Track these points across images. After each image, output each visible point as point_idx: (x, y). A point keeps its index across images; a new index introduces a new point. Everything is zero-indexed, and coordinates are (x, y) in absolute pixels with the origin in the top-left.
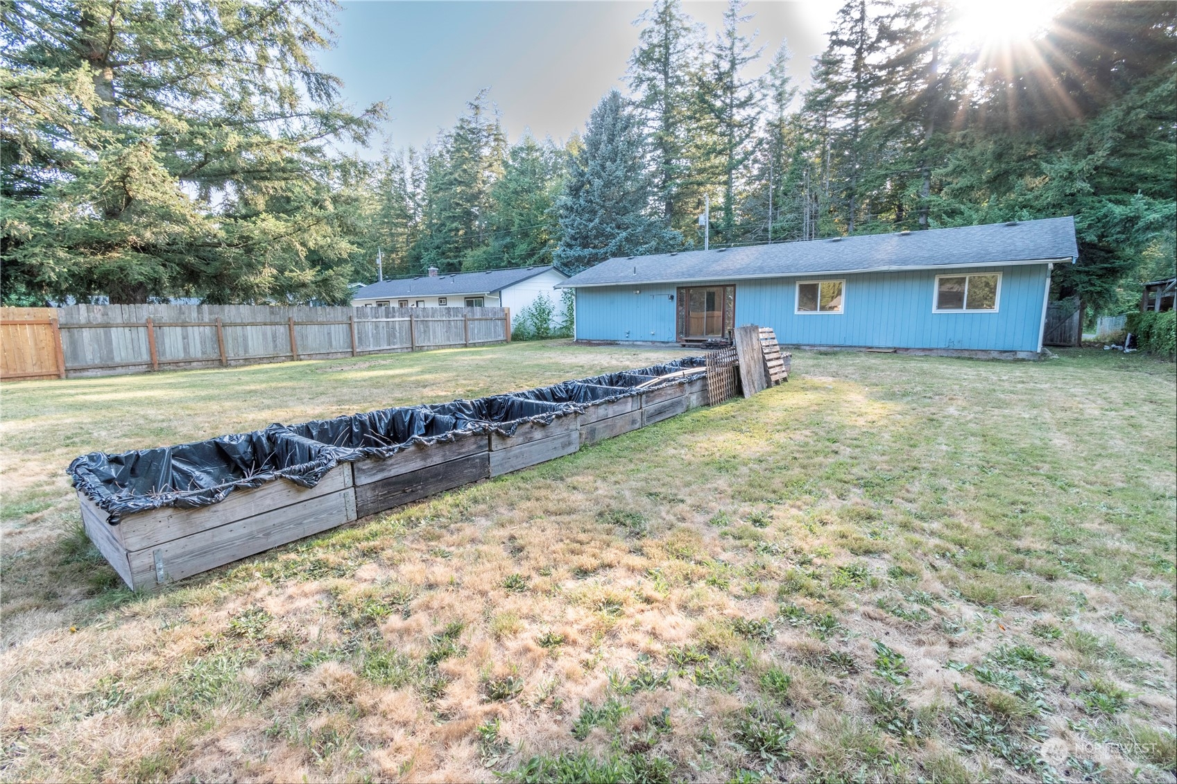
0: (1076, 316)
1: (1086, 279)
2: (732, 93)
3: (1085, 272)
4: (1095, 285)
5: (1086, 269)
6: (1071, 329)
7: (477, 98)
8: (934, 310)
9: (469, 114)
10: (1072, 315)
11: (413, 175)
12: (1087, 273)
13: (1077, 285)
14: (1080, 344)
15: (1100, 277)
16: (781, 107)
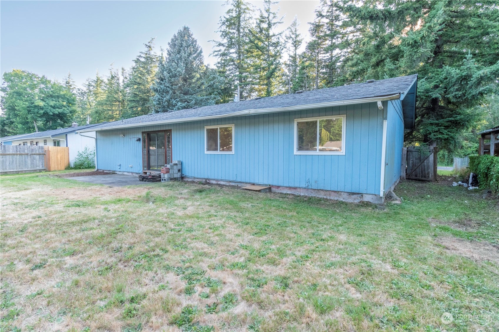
0: (431, 158)
1: (436, 129)
2: (269, 39)
3: (436, 124)
4: (443, 134)
5: (437, 122)
6: (428, 167)
7: (149, 42)
8: (296, 152)
9: (145, 49)
10: (428, 157)
11: (123, 81)
12: (437, 125)
13: (430, 134)
14: (436, 178)
15: (447, 127)
16: (296, 49)
